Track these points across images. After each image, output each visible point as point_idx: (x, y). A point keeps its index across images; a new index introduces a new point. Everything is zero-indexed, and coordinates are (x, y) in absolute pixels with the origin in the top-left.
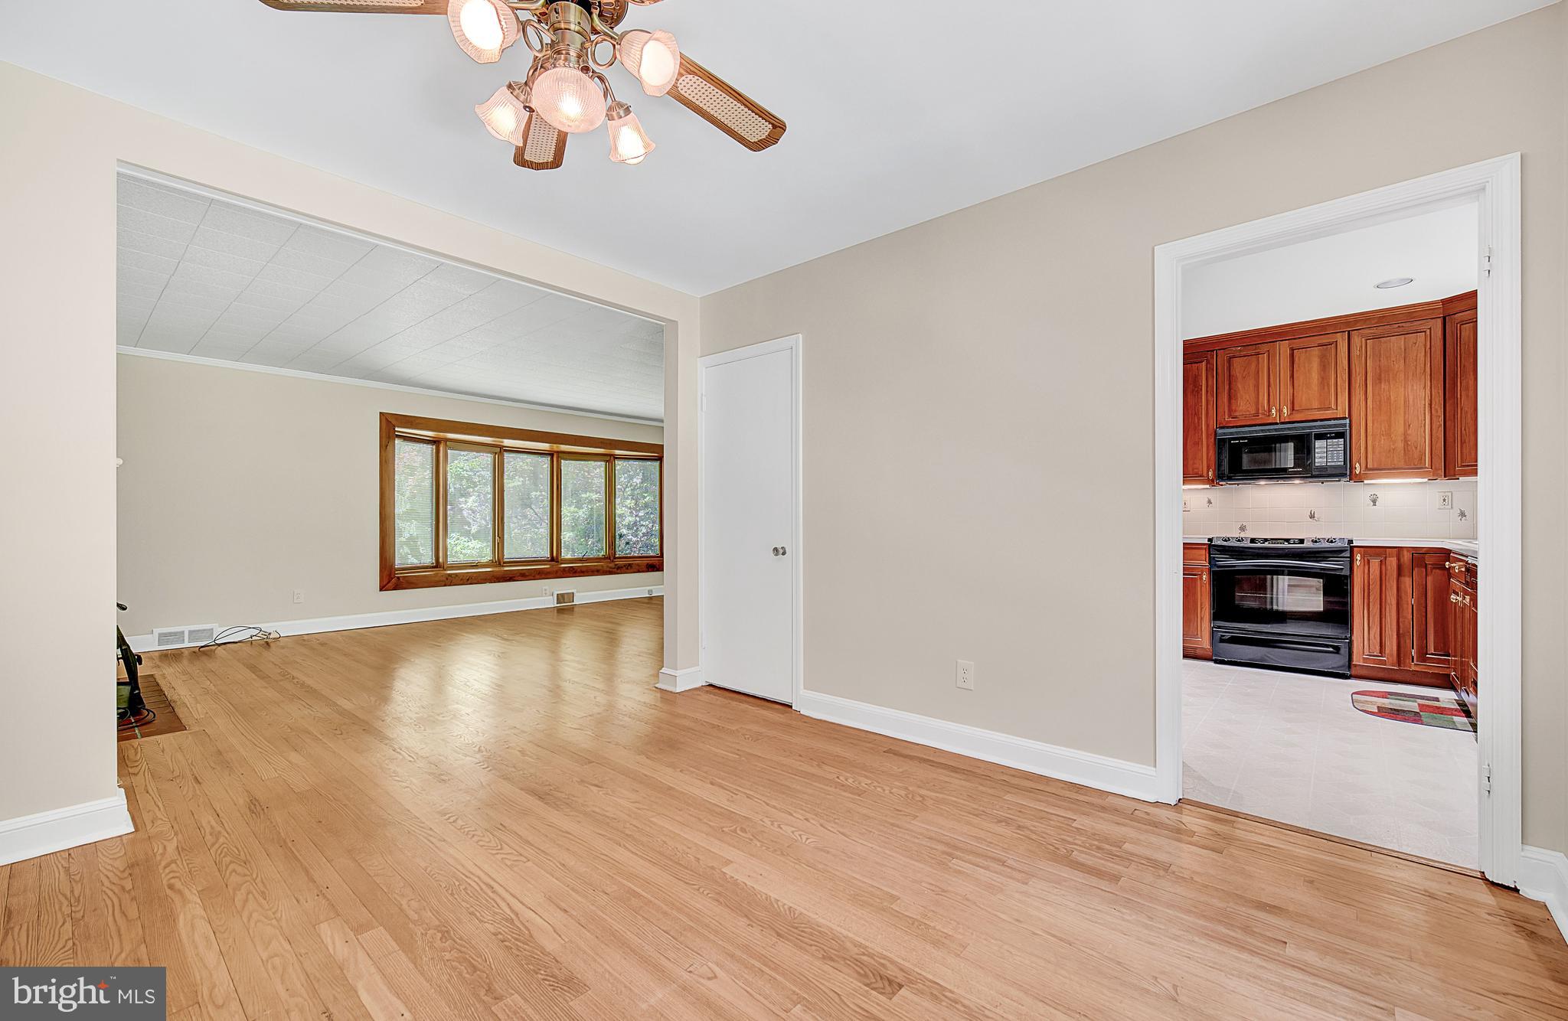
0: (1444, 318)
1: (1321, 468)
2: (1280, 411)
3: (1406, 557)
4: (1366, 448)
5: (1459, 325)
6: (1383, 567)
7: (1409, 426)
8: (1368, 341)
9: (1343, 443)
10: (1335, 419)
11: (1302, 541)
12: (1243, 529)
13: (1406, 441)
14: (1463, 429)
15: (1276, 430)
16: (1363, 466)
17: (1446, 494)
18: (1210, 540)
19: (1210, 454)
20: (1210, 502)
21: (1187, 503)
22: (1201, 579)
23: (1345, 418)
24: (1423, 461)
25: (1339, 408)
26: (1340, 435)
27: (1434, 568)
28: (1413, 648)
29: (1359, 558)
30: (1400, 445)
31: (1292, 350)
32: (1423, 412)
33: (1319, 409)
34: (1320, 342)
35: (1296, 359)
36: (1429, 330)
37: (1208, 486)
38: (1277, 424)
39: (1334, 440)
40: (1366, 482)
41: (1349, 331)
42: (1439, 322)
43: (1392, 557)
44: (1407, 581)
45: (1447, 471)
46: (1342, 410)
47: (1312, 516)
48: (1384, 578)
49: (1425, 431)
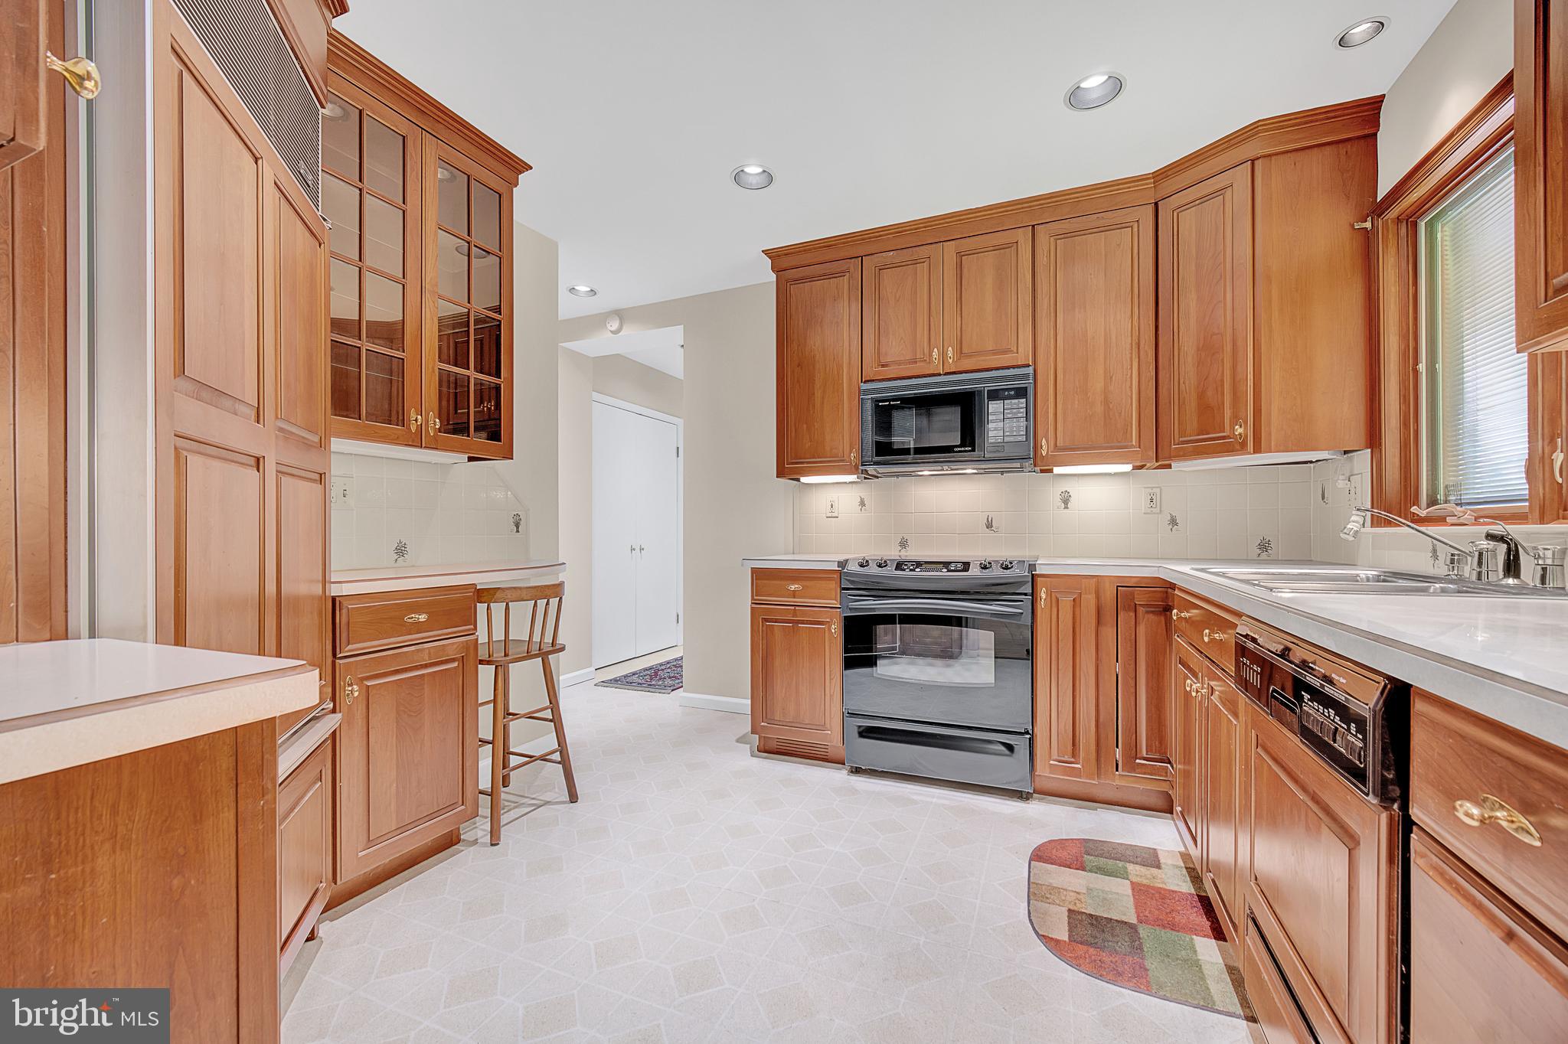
0: (1156, 204)
1: (999, 446)
2: (944, 354)
3: (1109, 594)
4: (1056, 414)
5: (1175, 214)
6: (1077, 609)
7: (1111, 378)
8: (1058, 241)
9: (1024, 405)
10: (1014, 367)
11: (966, 566)
12: (903, 544)
13: (1106, 402)
14: (1181, 382)
15: (937, 384)
16: (1052, 443)
17: (1154, 490)
18: (842, 564)
19: (853, 426)
20: (862, 503)
21: (835, 505)
22: (830, 630)
23: (1028, 366)
24: (1128, 436)
25: (1020, 350)
26: (1021, 393)
27: (1147, 612)
28: (1117, 747)
29: (1043, 596)
30: (1099, 409)
31: (960, 255)
32: (1129, 356)
33: (995, 352)
34: (996, 243)
35: (965, 271)
36: (1136, 225)
37: (853, 478)
38: (940, 375)
39: (1013, 401)
40: (1057, 470)
41: (1033, 226)
42: (1150, 209)
43: (1090, 594)
44: (1108, 632)
45: (1160, 450)
46: (1024, 354)
47: (989, 525)
48: (1077, 630)
49: (1131, 387)
